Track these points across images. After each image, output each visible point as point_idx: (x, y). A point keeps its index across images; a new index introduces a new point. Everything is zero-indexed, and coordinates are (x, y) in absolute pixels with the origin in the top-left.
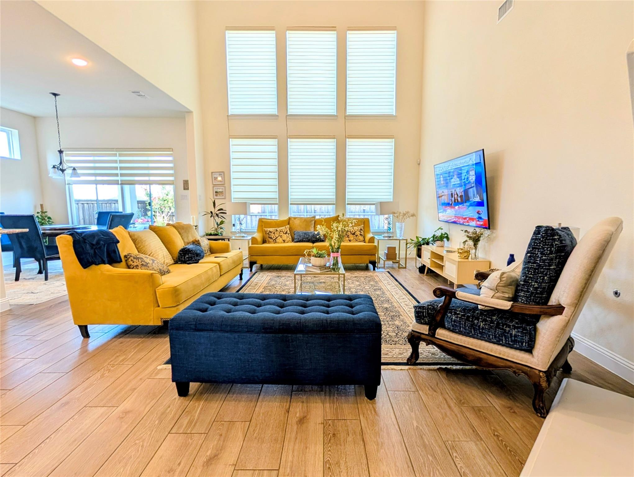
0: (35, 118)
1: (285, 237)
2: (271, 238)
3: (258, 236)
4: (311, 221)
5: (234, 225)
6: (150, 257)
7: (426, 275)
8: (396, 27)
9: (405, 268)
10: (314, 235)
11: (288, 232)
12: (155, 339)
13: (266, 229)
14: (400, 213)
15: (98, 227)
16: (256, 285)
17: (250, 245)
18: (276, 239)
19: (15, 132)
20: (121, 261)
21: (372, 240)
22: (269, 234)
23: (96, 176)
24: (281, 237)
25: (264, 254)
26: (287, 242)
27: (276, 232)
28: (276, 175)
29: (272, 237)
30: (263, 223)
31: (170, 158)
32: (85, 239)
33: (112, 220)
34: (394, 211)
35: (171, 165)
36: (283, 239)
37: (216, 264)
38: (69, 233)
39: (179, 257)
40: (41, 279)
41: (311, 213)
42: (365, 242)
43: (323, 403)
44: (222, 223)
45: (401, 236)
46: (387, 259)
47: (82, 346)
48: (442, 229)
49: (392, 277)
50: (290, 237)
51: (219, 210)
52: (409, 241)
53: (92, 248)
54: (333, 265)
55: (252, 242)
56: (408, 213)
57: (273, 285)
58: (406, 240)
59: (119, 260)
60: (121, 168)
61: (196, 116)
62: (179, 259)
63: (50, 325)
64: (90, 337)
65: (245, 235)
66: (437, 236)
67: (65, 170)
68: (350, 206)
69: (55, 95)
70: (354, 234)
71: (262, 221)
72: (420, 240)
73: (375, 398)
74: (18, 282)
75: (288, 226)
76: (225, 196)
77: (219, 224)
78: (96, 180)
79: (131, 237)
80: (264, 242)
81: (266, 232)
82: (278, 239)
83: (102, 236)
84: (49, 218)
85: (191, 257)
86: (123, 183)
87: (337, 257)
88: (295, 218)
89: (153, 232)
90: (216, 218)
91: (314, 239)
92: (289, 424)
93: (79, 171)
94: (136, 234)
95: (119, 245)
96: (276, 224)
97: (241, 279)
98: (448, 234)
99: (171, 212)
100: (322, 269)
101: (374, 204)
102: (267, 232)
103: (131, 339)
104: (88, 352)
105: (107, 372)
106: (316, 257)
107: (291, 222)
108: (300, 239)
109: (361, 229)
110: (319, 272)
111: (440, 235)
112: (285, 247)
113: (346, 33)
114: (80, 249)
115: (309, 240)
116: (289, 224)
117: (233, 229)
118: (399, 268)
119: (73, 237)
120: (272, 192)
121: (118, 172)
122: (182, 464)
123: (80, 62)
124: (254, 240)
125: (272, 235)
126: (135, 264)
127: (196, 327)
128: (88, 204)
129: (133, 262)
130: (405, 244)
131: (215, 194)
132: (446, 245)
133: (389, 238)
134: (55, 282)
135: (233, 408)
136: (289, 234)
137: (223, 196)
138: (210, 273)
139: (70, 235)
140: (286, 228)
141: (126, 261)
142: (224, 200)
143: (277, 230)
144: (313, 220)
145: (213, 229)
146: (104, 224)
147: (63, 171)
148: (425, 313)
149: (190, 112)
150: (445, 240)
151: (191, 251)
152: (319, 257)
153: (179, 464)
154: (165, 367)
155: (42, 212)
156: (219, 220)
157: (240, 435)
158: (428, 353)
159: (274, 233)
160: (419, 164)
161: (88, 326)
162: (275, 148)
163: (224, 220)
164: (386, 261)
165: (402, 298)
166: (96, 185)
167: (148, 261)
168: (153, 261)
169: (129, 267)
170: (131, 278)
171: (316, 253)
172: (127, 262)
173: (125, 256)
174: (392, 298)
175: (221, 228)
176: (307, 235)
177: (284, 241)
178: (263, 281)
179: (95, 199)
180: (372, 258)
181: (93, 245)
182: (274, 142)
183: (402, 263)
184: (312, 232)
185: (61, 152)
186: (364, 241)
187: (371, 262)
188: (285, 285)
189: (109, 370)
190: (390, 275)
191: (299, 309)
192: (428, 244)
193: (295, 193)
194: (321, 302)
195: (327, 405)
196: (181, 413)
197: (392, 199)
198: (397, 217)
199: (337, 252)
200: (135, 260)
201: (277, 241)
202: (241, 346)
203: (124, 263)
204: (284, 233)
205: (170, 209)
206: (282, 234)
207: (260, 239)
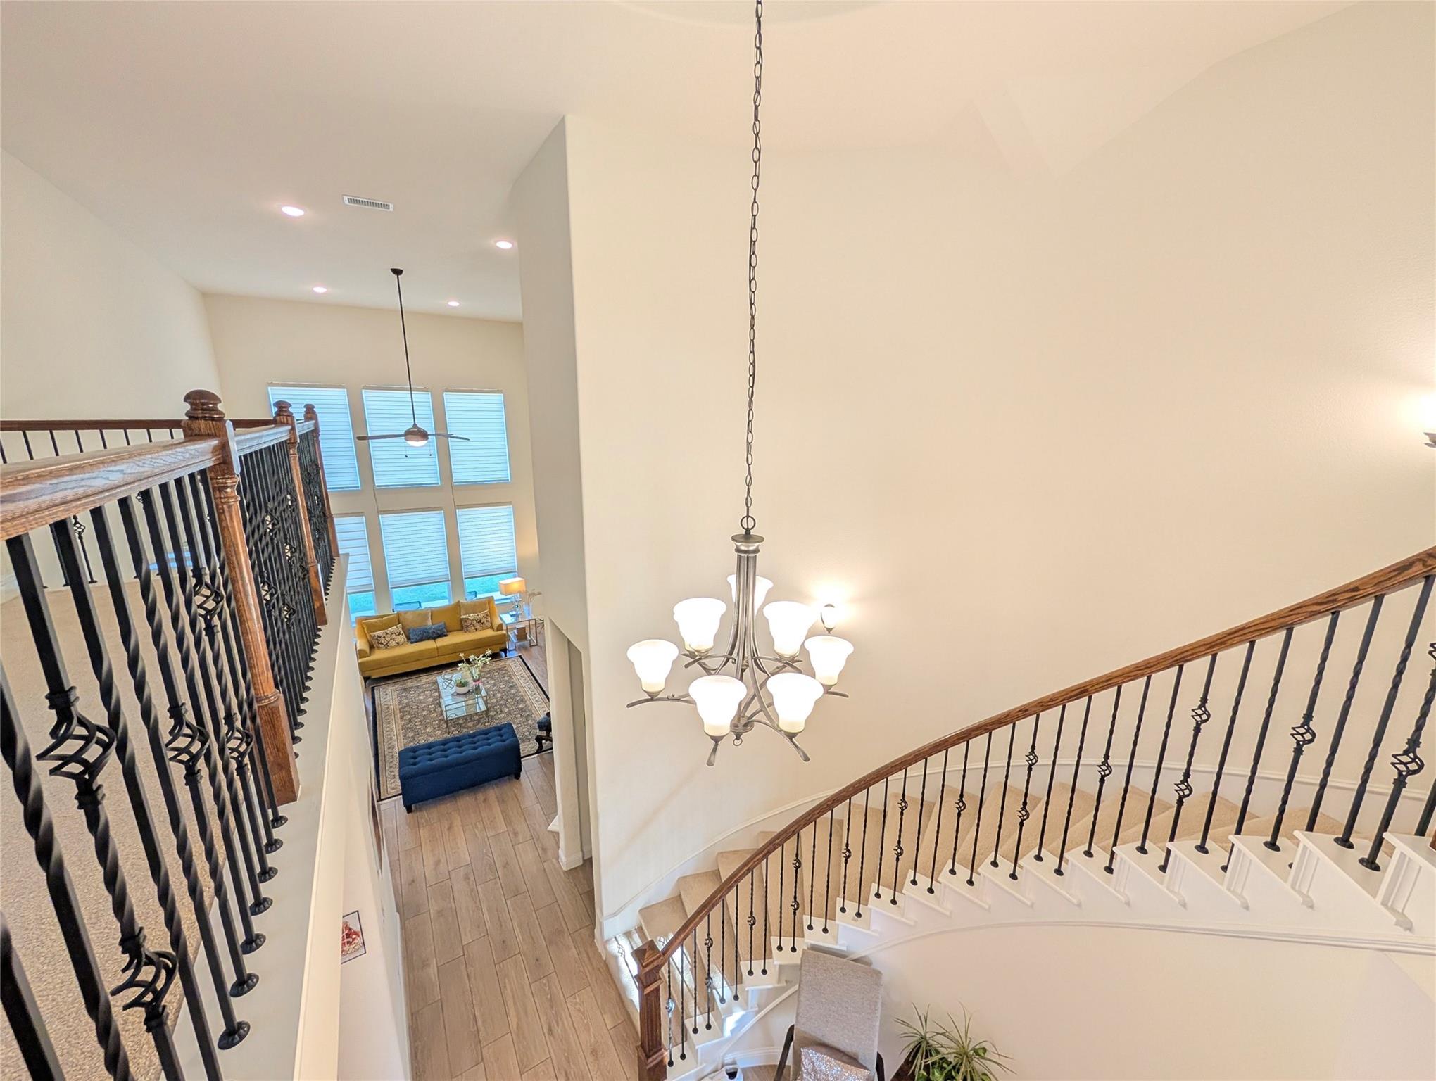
1: (398, 639)
2: (381, 643)
3: (362, 644)
4: (426, 614)
8: (501, 388)
9: (537, 645)
10: (433, 630)
11: (402, 632)
13: (372, 634)
17: (357, 660)
18: (387, 643)
21: (500, 627)
22: (376, 639)
24: (394, 640)
25: (379, 664)
26: (403, 645)
27: (386, 636)
28: (367, 558)
29: (383, 642)
30: (364, 626)
36: (397, 642)
42: (494, 630)
43: (494, 788)
45: (529, 616)
46: (518, 640)
49: (524, 665)
50: (405, 638)
57: (407, 704)
68: (467, 580)
70: (480, 622)
71: (363, 623)
75: (399, 625)
80: (373, 650)
81: (373, 637)
82: (390, 643)
88: (405, 613)
91: (435, 635)
96: (383, 624)
107: (401, 618)
108: (418, 638)
109: (487, 615)
112: (404, 652)
113: (443, 395)
115: (430, 637)
116: (399, 622)
124: (360, 652)
125: (382, 640)
136: (403, 634)
140: (398, 628)
143: (387, 634)
159: (384, 637)
164: (517, 644)
176: (426, 631)
177: (399, 644)
180: (503, 645)
184: (430, 626)
186: (492, 629)
187: (501, 650)
188: (421, 702)
193: (395, 575)
201: (390, 645)
204: (396, 635)
206: (394, 636)
207: (367, 649)
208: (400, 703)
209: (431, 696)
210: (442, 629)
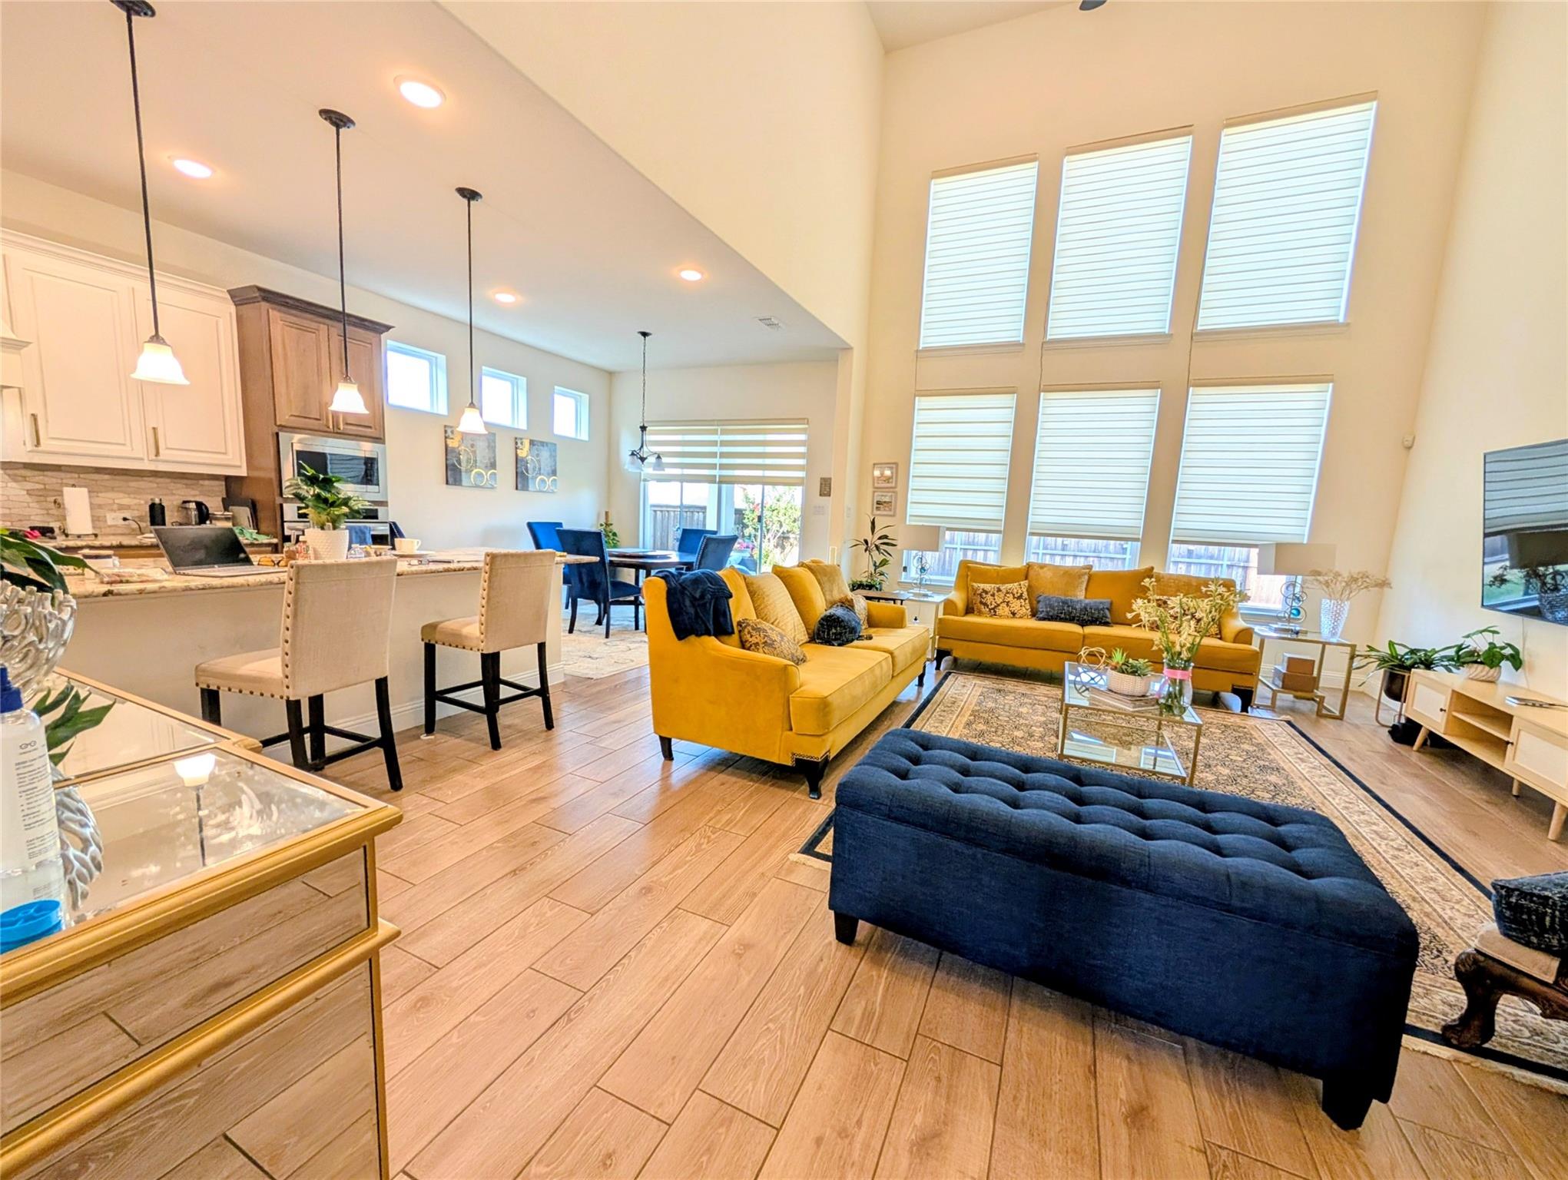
0: (611, 374)
1: (1016, 605)
2: (985, 605)
3: (958, 598)
4: (1080, 576)
5: (905, 569)
6: (777, 629)
7: (1418, 751)
8: (1376, 91)
9: (1341, 718)
10: (1085, 608)
11: (1025, 595)
12: (777, 790)
13: (976, 585)
14: (1338, 574)
15: (680, 557)
16: (954, 703)
17: (941, 615)
18: (996, 607)
19: (585, 397)
20: (733, 633)
21: (1244, 636)
22: (981, 595)
23: (682, 468)
24: (1008, 605)
25: (968, 636)
26: (1021, 617)
27: (996, 594)
28: (1004, 472)
29: (989, 603)
30: (969, 572)
31: (802, 437)
32: (684, 588)
33: (706, 545)
34: (1319, 569)
35: (802, 449)
36: (1012, 609)
37: (887, 655)
38: (660, 575)
39: (819, 630)
40: (600, 634)
41: (1055, 549)
42: (1220, 639)
43: (1189, 1083)
44: (884, 563)
45: (1334, 635)
46: (1283, 688)
47: (662, 774)
48: (1494, 632)
49: (1303, 739)
50: (1028, 607)
51: (880, 538)
52: (1361, 650)
53: (693, 605)
54: (1170, 695)
55: (945, 608)
56: (1365, 576)
57: (992, 710)
58: (1353, 647)
59: (730, 630)
60: (723, 455)
61: (857, 357)
62: (818, 634)
63: (615, 722)
64: (673, 759)
65: (929, 593)
66: (1475, 651)
67: (646, 459)
68: (1178, 545)
69: (645, 334)
71: (968, 567)
72: (1401, 651)
73: (1359, 1129)
74: (572, 636)
75: (1024, 583)
76: (895, 512)
77: (877, 564)
78: (682, 475)
79: (747, 587)
80: (969, 610)
81: (975, 591)
82: (1000, 608)
83: (709, 585)
84: (615, 534)
85: (840, 634)
86: (723, 481)
87: (1181, 681)
88: (1042, 566)
89: (778, 579)
90: (875, 553)
91: (1085, 617)
92: (1104, 1115)
93: (664, 460)
94: (754, 581)
95: (731, 601)
96: (998, 574)
97: (921, 684)
98: (1519, 647)
99: (781, 531)
100: (1137, 703)
101: (1255, 546)
102: (979, 592)
103: (739, 780)
104: (672, 790)
105: (706, 841)
106: (1123, 672)
107: (1031, 573)
108: (1051, 614)
110: (1130, 709)
111: (1486, 647)
112: (1016, 629)
113: (1221, 133)
114: (675, 606)
115: (1074, 617)
116: (1026, 578)
117: (903, 577)
118: (1319, 715)
119: (668, 582)
120: (991, 506)
121: (717, 461)
122: (865, 1124)
123: (691, 275)
124: (949, 606)
125: (989, 599)
126: (754, 640)
127: (890, 810)
128: (661, 511)
129: (751, 636)
130: (1348, 657)
131: (875, 505)
132: (1504, 678)
133: (1294, 636)
134: (618, 643)
135: (956, 1012)
136: (1026, 599)
137: (890, 510)
138: (877, 672)
139: (662, 578)
140: (1020, 587)
141: (740, 631)
142: (890, 518)
143: (999, 590)
144: (1085, 573)
145: (866, 574)
146: (692, 552)
147: (643, 459)
148: (1548, 919)
149: (848, 349)
150: (1506, 665)
151: (842, 621)
152: (1134, 673)
153: (859, 1123)
154: (803, 860)
155: (606, 524)
156: (878, 558)
157: (984, 1099)
158: (1514, 1021)
159: (993, 595)
160: (1409, 448)
161: (674, 741)
162: (1009, 414)
163: (888, 558)
164: (1279, 692)
165: (1357, 808)
166: (682, 482)
167: (774, 636)
168: (782, 637)
169: (743, 645)
170: (751, 667)
171: (1121, 663)
172: (742, 634)
173: (739, 624)
174: (1323, 804)
175: (882, 574)
176: (1069, 606)
177: (1014, 614)
178: (967, 696)
179: (679, 504)
180: (1243, 682)
181: (695, 599)
182: (1010, 400)
183: (1332, 704)
184: (1081, 601)
185: (643, 428)
186: (1220, 636)
188: (1019, 715)
189: (709, 837)
190: (1297, 734)
191: (1131, 822)
192: (1428, 664)
193: (1043, 510)
194: (1185, 810)
195: (1204, 1095)
196: (846, 984)
197: (1306, 537)
198: (1327, 584)
199: (1185, 669)
200: (754, 633)
201: (999, 611)
202: (986, 879)
203: (736, 636)
204: (1014, 598)
205: (781, 526)
206: (1010, 598)
207: (961, 605)
208: (979, 704)
209: (1044, 714)
210: (1103, 609)
